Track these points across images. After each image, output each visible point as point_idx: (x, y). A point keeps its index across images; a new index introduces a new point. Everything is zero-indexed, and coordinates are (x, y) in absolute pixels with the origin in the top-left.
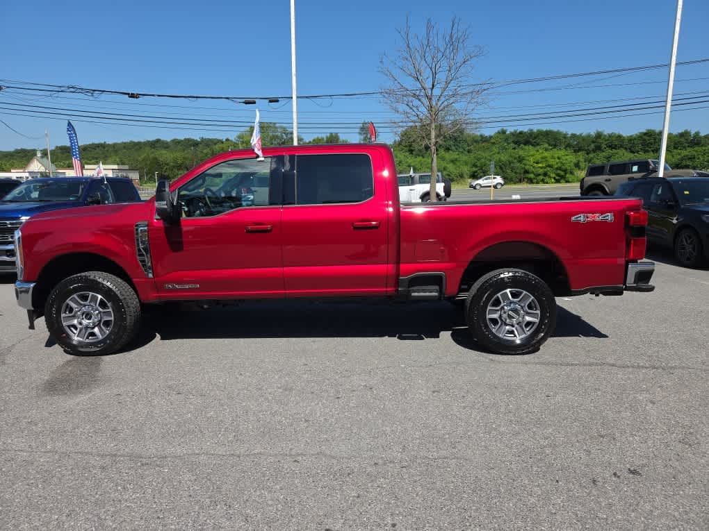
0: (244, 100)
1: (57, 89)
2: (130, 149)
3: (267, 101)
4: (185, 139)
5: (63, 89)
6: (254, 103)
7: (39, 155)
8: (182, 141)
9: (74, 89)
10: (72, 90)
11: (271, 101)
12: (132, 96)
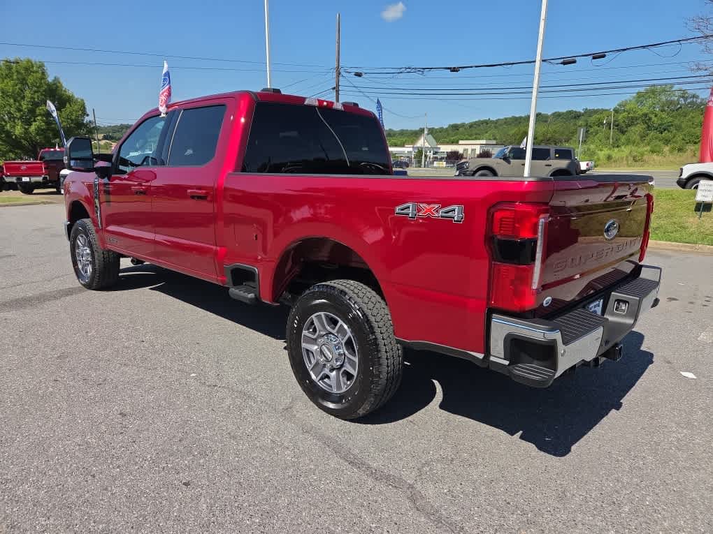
0: (562, 60)
1: (399, 71)
2: (510, 124)
3: (591, 57)
4: (567, 112)
5: (401, 70)
6: (574, 62)
7: (426, 132)
8: (563, 113)
9: (410, 70)
10: (409, 70)
11: (594, 58)
12: (454, 70)
